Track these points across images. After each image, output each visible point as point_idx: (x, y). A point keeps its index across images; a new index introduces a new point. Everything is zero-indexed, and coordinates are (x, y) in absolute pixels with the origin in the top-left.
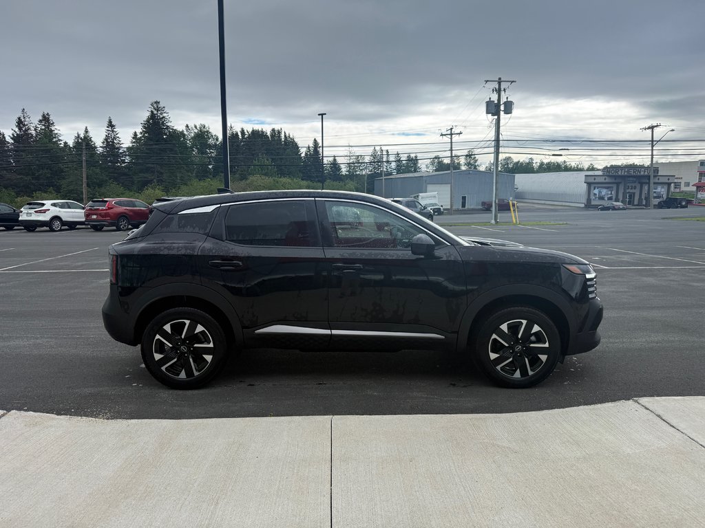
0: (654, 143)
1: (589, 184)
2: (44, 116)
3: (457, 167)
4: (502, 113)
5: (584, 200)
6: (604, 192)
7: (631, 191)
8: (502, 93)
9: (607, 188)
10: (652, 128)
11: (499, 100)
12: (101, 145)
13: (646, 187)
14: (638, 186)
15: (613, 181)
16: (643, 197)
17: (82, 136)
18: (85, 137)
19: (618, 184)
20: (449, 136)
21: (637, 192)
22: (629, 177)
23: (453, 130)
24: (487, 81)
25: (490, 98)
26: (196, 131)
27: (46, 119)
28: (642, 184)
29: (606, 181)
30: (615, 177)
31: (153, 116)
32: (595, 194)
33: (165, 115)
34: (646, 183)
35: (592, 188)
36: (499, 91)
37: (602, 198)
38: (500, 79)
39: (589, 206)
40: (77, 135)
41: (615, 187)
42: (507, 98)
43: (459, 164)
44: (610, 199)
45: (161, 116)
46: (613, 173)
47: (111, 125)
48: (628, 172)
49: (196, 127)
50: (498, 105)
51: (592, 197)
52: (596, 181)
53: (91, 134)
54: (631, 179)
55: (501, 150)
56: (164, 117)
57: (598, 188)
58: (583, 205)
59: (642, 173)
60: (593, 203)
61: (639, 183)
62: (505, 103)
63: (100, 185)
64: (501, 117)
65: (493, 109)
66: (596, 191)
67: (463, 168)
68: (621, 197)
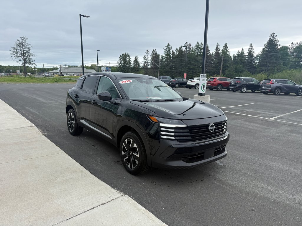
2: (225, 45)
12: (247, 55)
17: (240, 52)
18: (241, 52)
26: (297, 45)
27: (226, 46)
31: (270, 40)
33: (276, 39)
40: (238, 51)
45: (275, 40)
47: (251, 46)
49: (297, 43)
53: (244, 51)
56: (276, 40)
63: (241, 72)
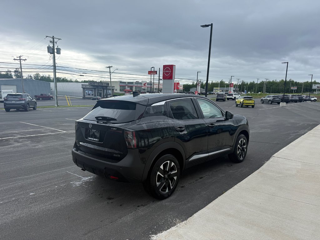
0: (111, 73)
1: (84, 88)
3: (11, 77)
4: (56, 53)
5: (82, 95)
6: (90, 92)
7: (100, 92)
8: (55, 43)
9: (91, 90)
10: (109, 67)
11: (54, 47)
13: (105, 91)
14: (102, 90)
15: (93, 87)
16: (105, 94)
19: (95, 89)
20: (19, 61)
21: (102, 92)
22: (99, 86)
23: (21, 58)
24: (47, 37)
25: (49, 45)
28: (104, 89)
29: (90, 87)
30: (94, 86)
32: (86, 93)
34: (105, 89)
35: (85, 90)
36: (53, 42)
37: (89, 95)
38: (53, 36)
39: (84, 98)
41: (94, 90)
42: (58, 46)
43: (11, 74)
44: (92, 95)
46: (92, 84)
48: (99, 84)
50: (53, 49)
51: (85, 94)
52: (86, 87)
54: (100, 87)
55: (57, 71)
57: (87, 90)
58: (82, 98)
59: (104, 85)
60: (86, 96)
61: (103, 89)
62: (57, 49)
64: (55, 55)
65: (51, 50)
66: (87, 92)
67: (14, 77)
68: (96, 94)
